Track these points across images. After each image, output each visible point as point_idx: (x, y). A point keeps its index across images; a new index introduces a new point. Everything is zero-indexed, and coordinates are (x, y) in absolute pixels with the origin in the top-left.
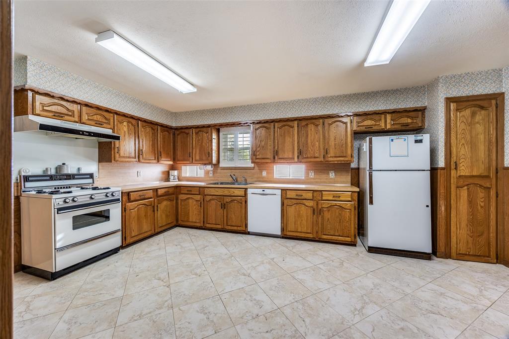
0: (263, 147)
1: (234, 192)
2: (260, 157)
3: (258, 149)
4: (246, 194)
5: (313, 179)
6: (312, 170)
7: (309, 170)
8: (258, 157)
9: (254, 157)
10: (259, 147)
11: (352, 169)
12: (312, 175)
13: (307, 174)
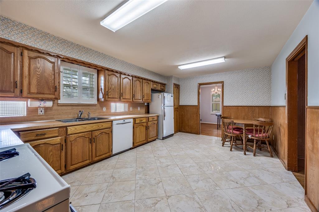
0: (113, 89)
1: (103, 126)
2: (111, 97)
3: (110, 91)
4: (112, 125)
5: (132, 111)
6: (131, 106)
7: (130, 106)
8: (109, 96)
9: (107, 96)
10: (111, 89)
11: (145, 106)
12: (131, 109)
13: (129, 108)
